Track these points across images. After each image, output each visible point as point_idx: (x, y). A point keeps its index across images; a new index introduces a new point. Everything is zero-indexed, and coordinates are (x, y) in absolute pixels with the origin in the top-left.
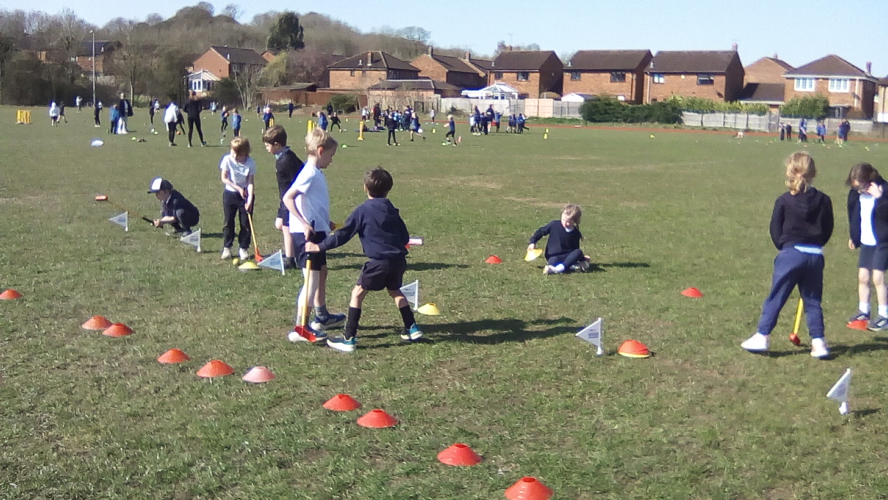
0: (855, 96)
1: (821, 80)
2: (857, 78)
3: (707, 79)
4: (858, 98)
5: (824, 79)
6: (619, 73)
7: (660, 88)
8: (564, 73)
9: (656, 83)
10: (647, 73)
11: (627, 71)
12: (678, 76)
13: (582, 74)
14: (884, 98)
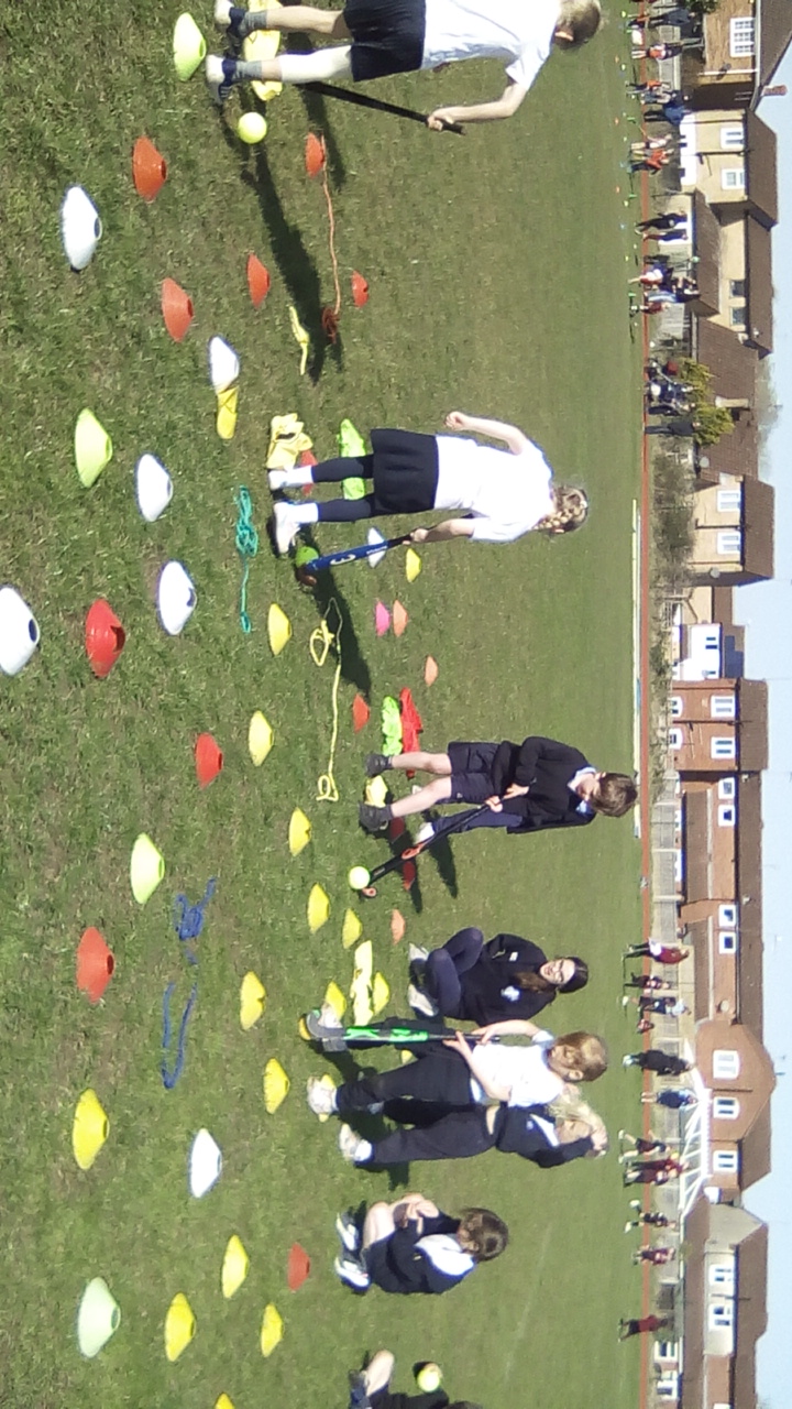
0: (725, 69)
2: (758, 70)
4: (720, 76)
14: (723, 121)
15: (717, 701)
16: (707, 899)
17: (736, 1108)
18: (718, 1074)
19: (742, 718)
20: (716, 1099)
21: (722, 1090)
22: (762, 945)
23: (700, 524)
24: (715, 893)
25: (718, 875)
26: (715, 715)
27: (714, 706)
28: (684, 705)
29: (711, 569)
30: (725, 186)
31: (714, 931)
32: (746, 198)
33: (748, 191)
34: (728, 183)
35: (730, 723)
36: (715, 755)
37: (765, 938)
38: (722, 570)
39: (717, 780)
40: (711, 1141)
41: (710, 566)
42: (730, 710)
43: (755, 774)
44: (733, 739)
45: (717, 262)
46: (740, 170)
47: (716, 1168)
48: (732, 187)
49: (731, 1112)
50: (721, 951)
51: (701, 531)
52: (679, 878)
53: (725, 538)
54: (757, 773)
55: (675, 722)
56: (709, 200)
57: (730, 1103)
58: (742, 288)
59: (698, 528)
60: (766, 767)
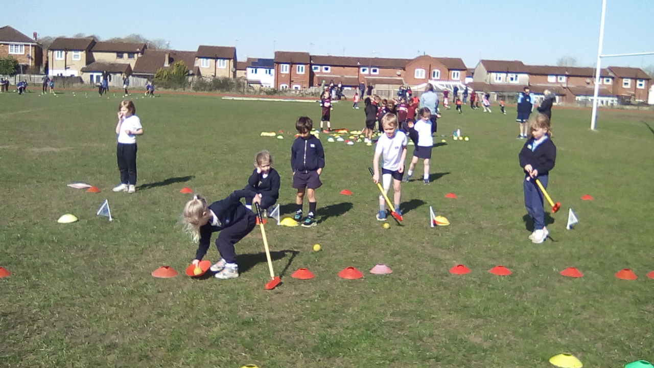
0: (29, 57)
2: (30, 44)
4: (32, 59)
5: (4, 44)
14: (53, 59)
15: (283, 71)
16: (358, 78)
17: (436, 71)
18: (423, 77)
19: (289, 62)
20: (433, 78)
21: (429, 75)
22: (375, 58)
23: (214, 75)
24: (356, 75)
25: (349, 74)
26: (288, 72)
27: (284, 72)
28: (284, 83)
29: (232, 71)
30: (79, 59)
31: (370, 76)
32: (85, 51)
33: (82, 50)
34: (78, 58)
35: (291, 67)
36: (303, 73)
37: (374, 57)
38: (232, 67)
39: (313, 72)
40: (448, 80)
41: (231, 72)
42: (286, 66)
43: (311, 58)
44: (298, 66)
45: (109, 63)
46: (73, 53)
47: (458, 79)
48: (80, 56)
49: (438, 73)
50: (377, 74)
51: (217, 74)
52: (350, 88)
53: (220, 65)
54: (311, 57)
55: (290, 87)
56: (84, 66)
57: (434, 73)
58: (120, 54)
59: (215, 76)
60: (308, 54)
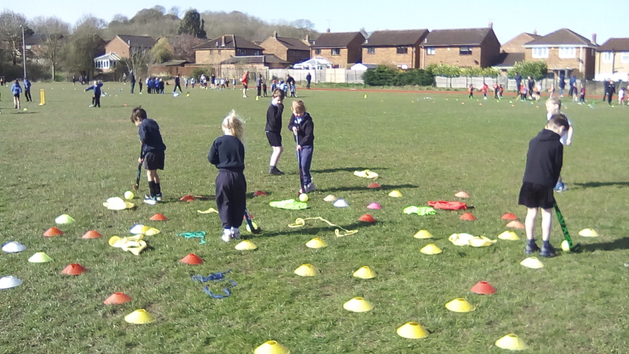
0: (579, 60)
1: (553, 49)
2: (581, 46)
3: (467, 50)
4: (582, 62)
5: (555, 48)
6: (403, 47)
7: (431, 57)
8: (363, 49)
9: (428, 55)
10: (421, 47)
11: (408, 46)
12: (445, 49)
13: (376, 49)
14: (600, 62)
46: (622, 54)
